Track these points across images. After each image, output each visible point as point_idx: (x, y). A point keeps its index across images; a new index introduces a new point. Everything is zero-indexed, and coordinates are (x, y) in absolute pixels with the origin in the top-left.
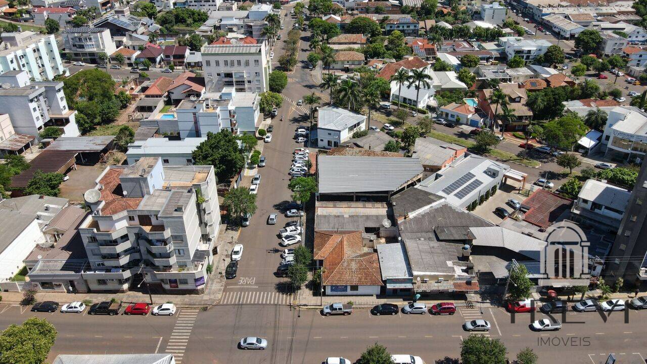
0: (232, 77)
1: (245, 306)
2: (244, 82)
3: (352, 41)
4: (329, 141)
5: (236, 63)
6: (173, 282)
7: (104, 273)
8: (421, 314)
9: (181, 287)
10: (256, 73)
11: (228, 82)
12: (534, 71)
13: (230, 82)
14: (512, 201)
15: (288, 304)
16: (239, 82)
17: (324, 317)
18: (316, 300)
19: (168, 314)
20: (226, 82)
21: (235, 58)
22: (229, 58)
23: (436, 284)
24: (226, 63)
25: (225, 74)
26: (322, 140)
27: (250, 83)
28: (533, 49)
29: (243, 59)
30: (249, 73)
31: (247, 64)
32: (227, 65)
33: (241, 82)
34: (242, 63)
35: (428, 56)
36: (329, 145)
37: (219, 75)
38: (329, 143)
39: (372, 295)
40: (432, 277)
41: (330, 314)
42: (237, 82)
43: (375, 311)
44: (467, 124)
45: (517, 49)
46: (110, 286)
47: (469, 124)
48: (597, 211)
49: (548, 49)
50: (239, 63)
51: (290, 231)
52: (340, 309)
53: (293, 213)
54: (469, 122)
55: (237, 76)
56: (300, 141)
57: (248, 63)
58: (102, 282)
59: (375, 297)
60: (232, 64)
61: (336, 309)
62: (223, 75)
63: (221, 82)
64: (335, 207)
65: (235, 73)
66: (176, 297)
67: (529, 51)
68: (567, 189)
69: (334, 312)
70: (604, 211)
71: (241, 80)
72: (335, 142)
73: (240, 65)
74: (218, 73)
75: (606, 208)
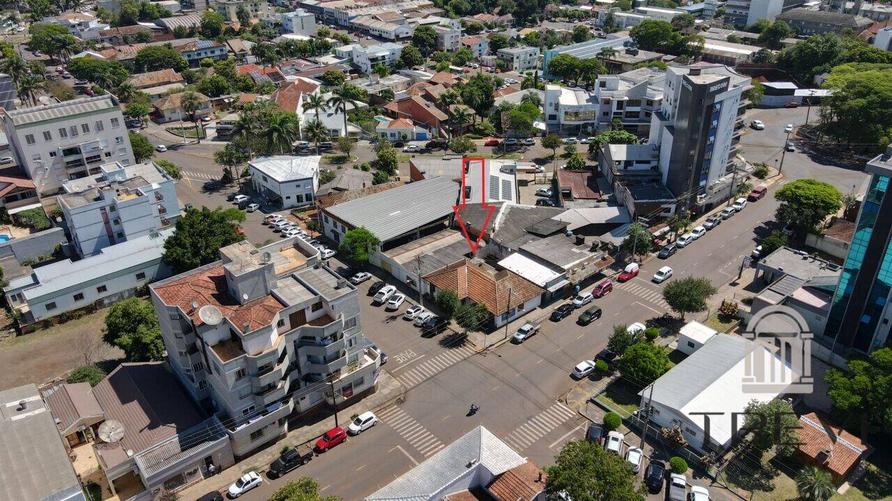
0: (81, 153)
1: (439, 375)
2: (99, 156)
3: (161, 80)
4: (298, 196)
5: (80, 129)
6: (347, 389)
7: (261, 418)
8: (590, 302)
9: (356, 391)
10: (117, 139)
11: (75, 161)
12: (407, 75)
13: (79, 160)
14: (542, 191)
15: (474, 353)
16: (91, 158)
17: (520, 345)
18: (495, 337)
19: (372, 424)
20: (68, 163)
21: (78, 123)
22: (66, 125)
23: (584, 271)
24: (63, 133)
25: (64, 151)
26: (288, 198)
27: (110, 155)
28: (386, 53)
29: (91, 121)
30: (106, 141)
31: (100, 127)
32: (66, 135)
33: (95, 157)
34: (92, 127)
35: (277, 83)
36: (298, 201)
37: (52, 154)
38: (299, 198)
39: (535, 309)
40: (577, 265)
41: (525, 339)
42: (87, 159)
43: (554, 318)
44: (413, 140)
45: (371, 56)
46: (267, 436)
47: (415, 138)
48: (629, 168)
49: (403, 52)
50: (86, 128)
51: (388, 292)
52: (532, 329)
53: (362, 277)
54: (415, 137)
55: (89, 149)
56: (253, 208)
57: (102, 126)
58: (256, 434)
59: (539, 309)
60: (74, 132)
61: (528, 331)
62: (62, 154)
63: (59, 166)
64: (408, 251)
65: (85, 146)
66: (354, 408)
67: (383, 57)
68: (574, 166)
69: (529, 334)
70: (636, 167)
71: (95, 154)
72: (306, 195)
73: (88, 131)
74: (52, 150)
75: (637, 162)
